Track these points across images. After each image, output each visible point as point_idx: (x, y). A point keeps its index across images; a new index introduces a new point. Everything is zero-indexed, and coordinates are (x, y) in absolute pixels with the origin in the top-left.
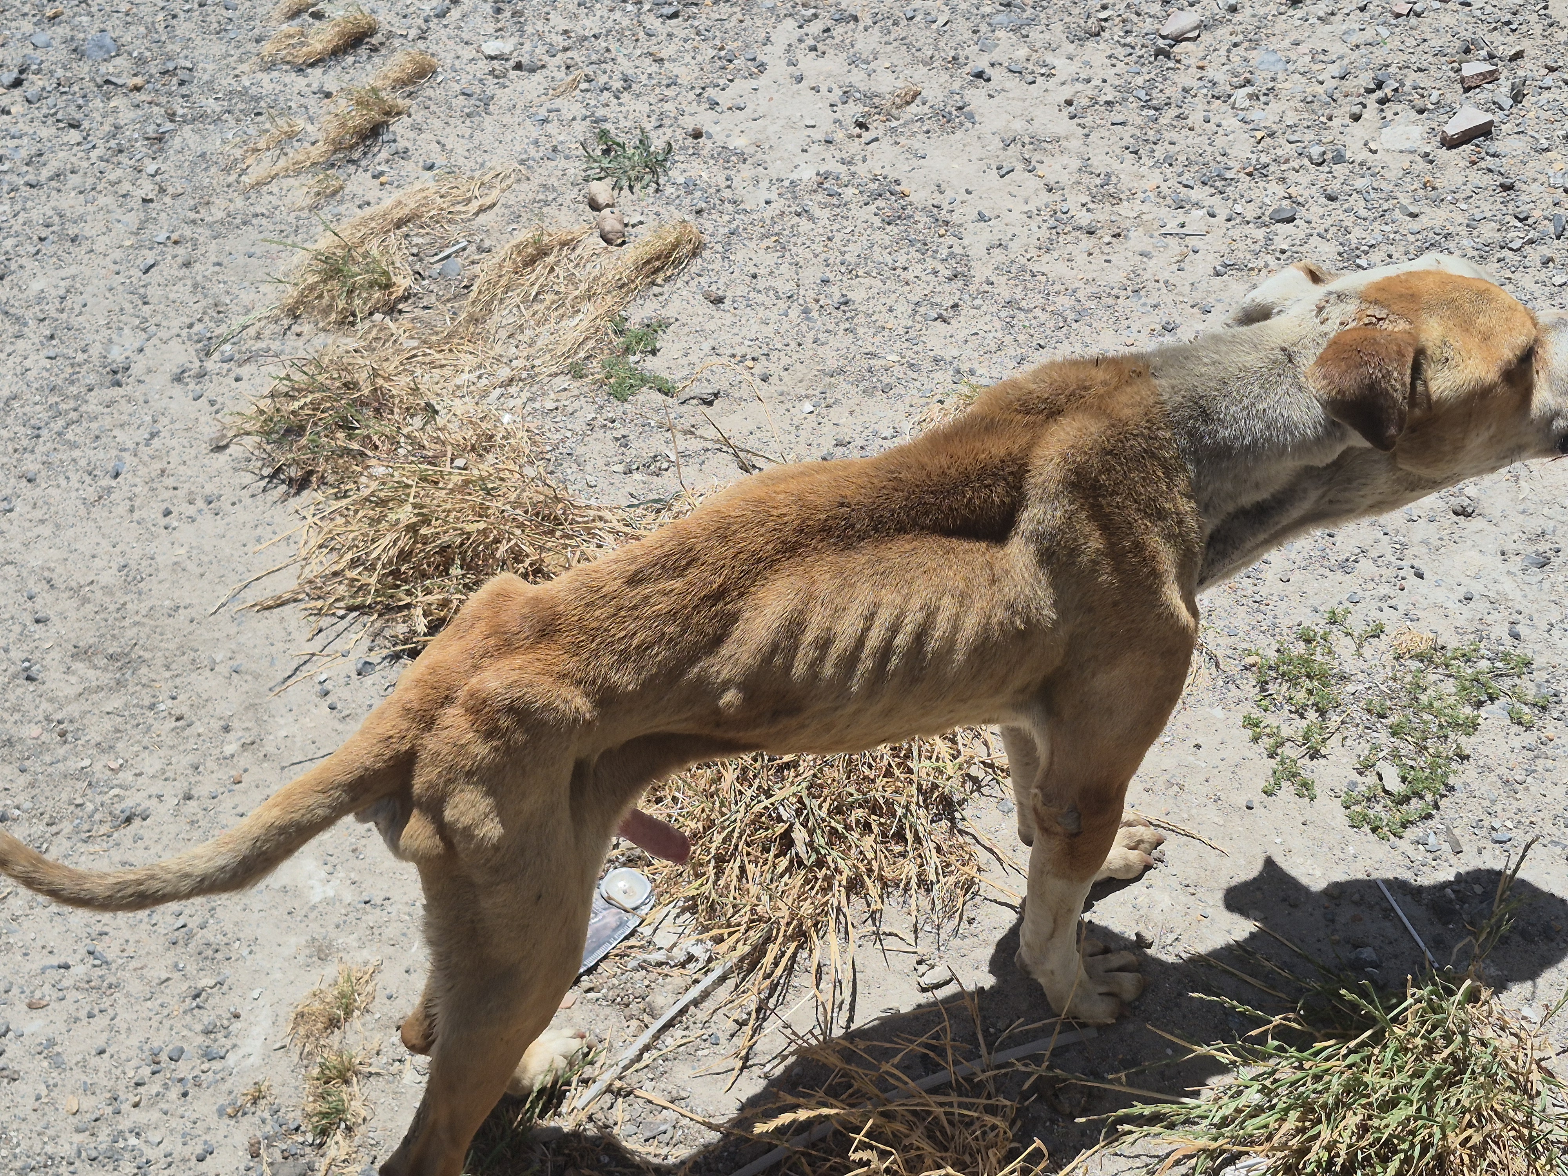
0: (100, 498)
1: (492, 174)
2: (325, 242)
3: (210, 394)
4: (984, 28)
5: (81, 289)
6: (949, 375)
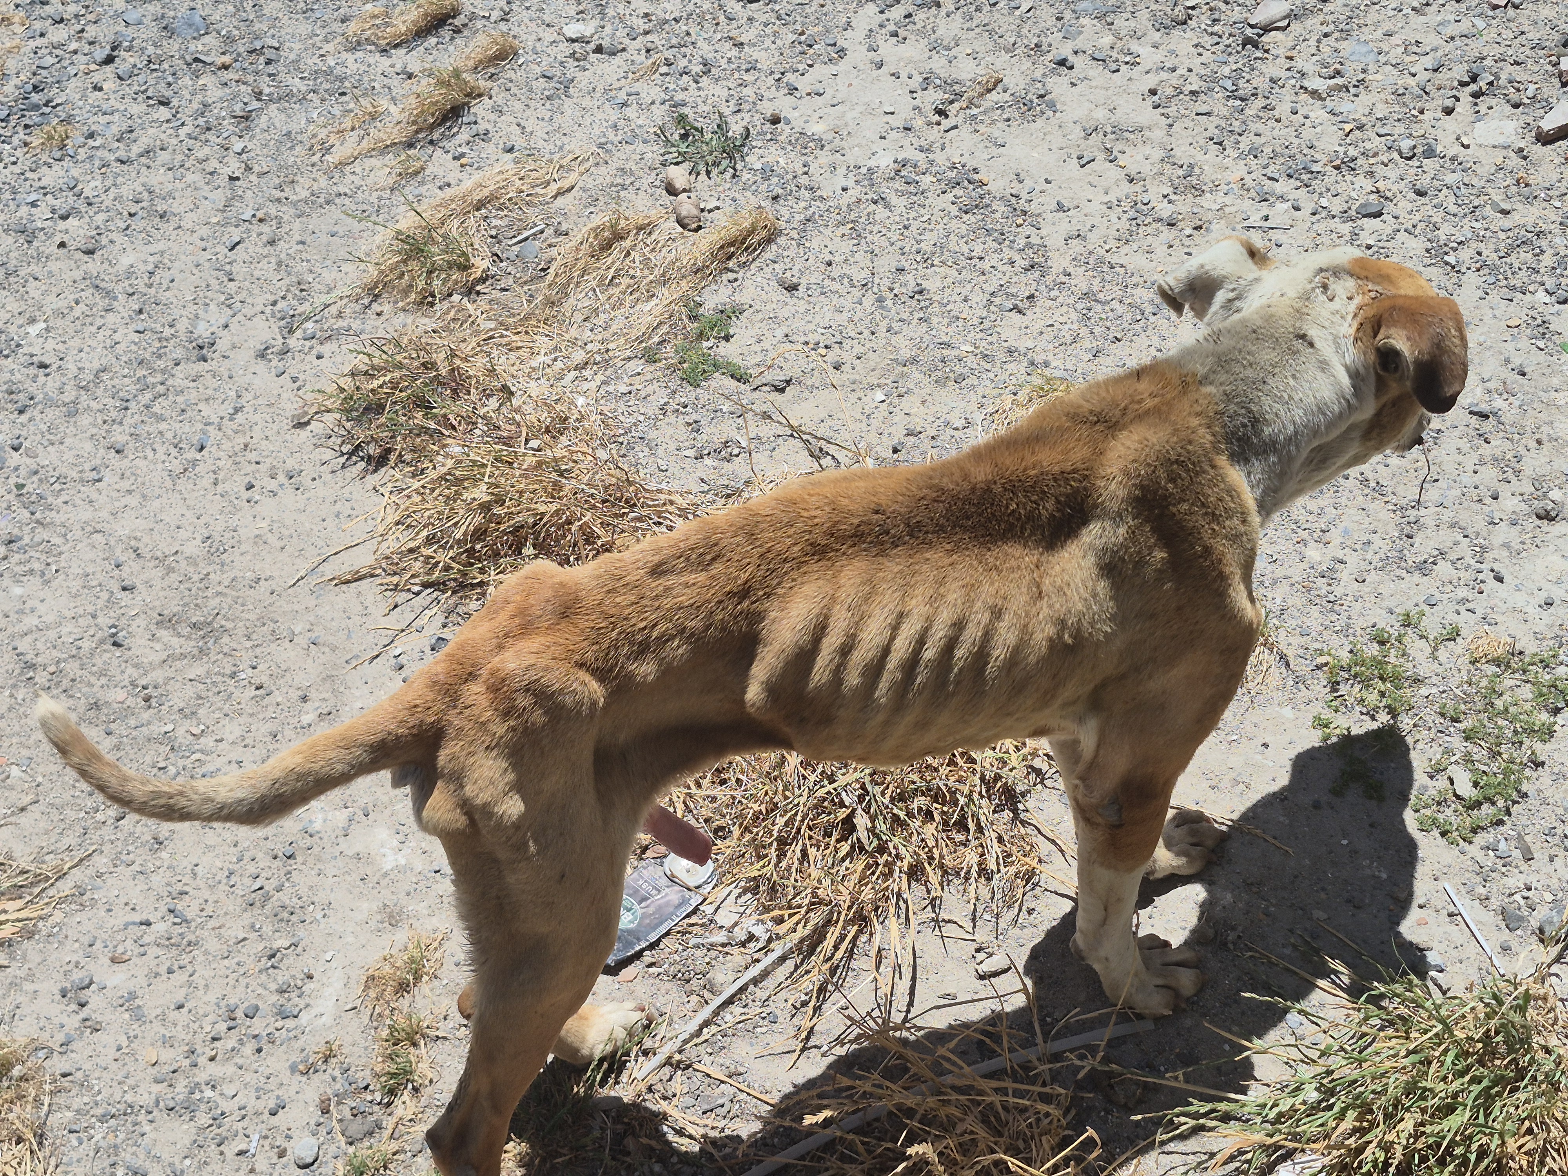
0: (186, 470)
1: (570, 157)
2: (407, 222)
3: (293, 371)
4: (1068, 15)
5: (169, 264)
6: (1023, 367)
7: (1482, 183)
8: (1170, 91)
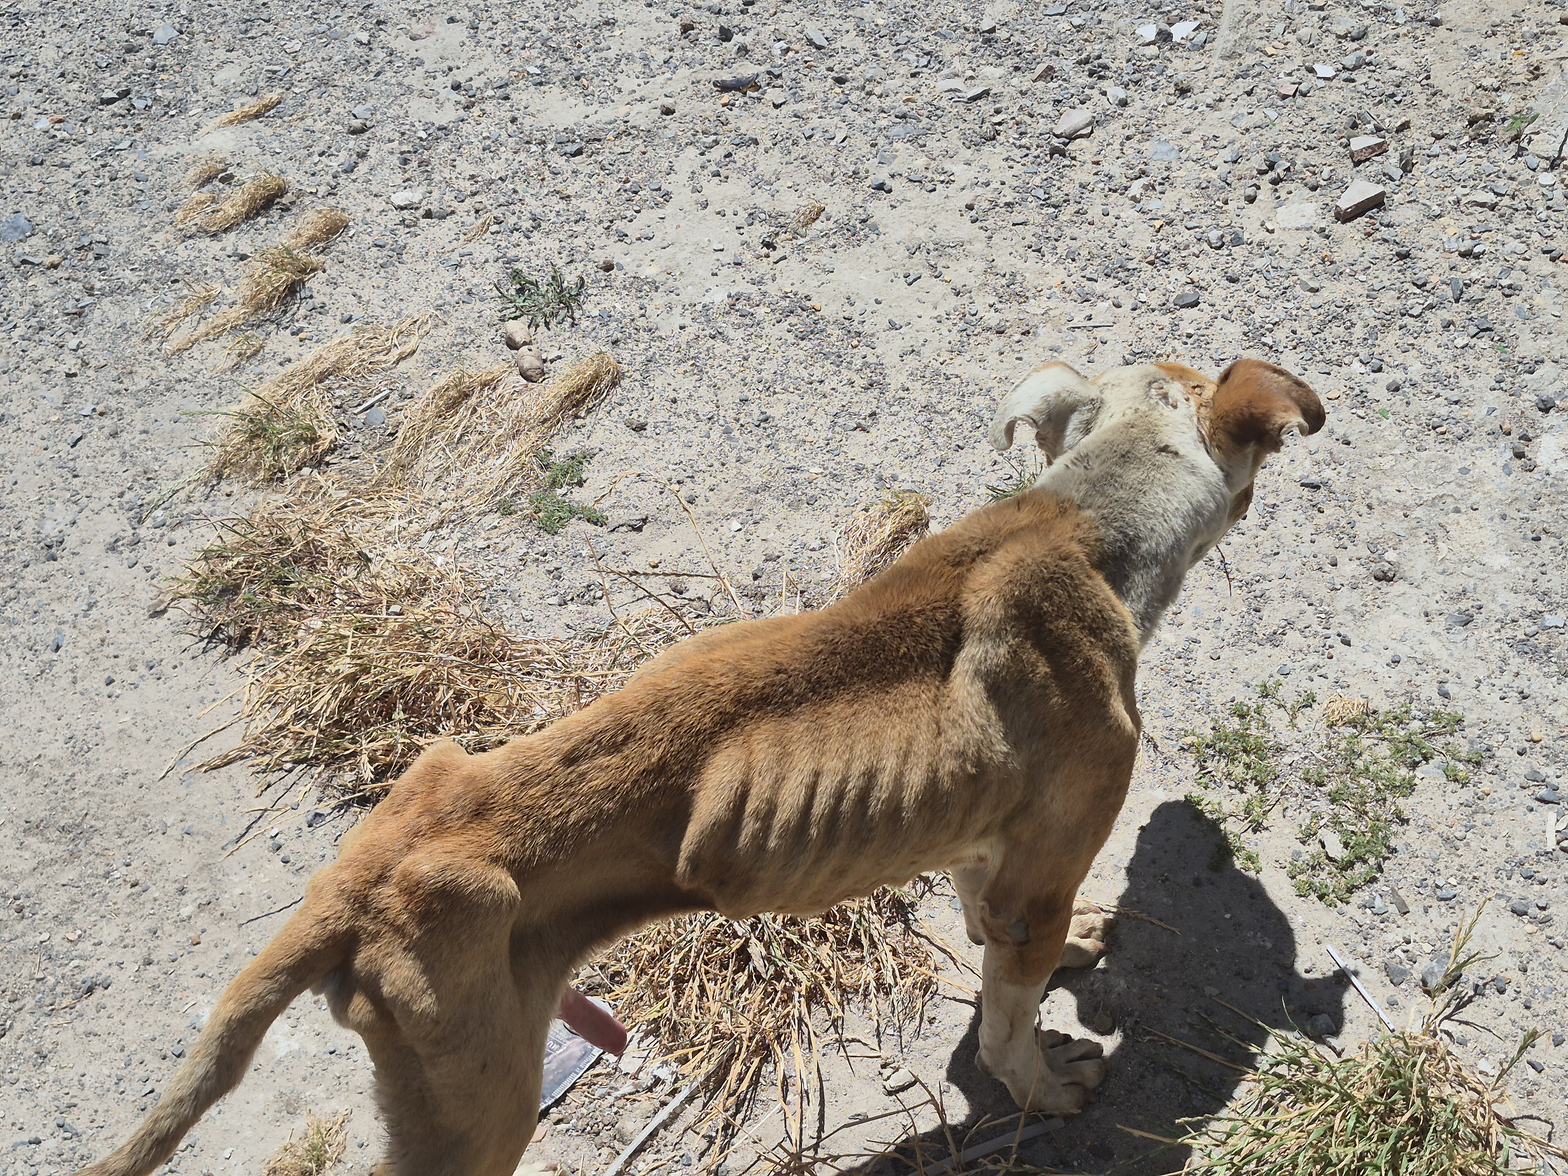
0: (42, 672)
1: (409, 321)
3: (145, 561)
4: (881, 141)
5: (11, 467)
6: (872, 483)
7: (1290, 265)
8: (986, 205)
